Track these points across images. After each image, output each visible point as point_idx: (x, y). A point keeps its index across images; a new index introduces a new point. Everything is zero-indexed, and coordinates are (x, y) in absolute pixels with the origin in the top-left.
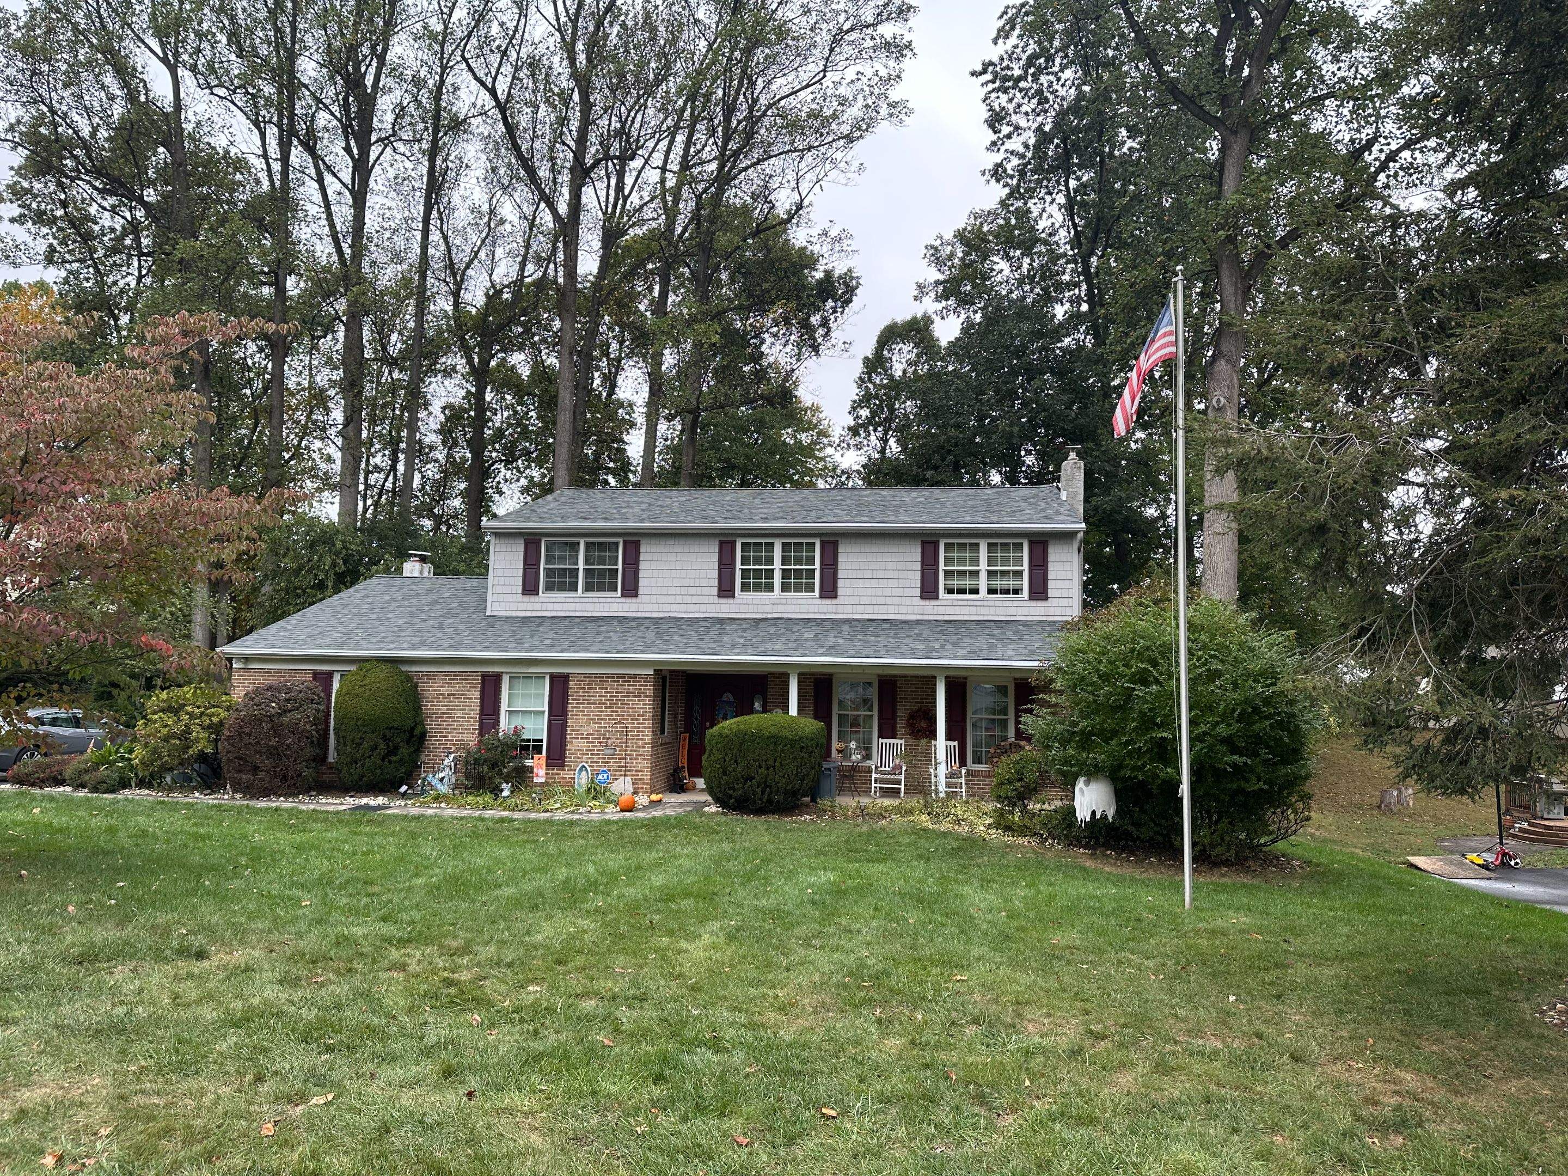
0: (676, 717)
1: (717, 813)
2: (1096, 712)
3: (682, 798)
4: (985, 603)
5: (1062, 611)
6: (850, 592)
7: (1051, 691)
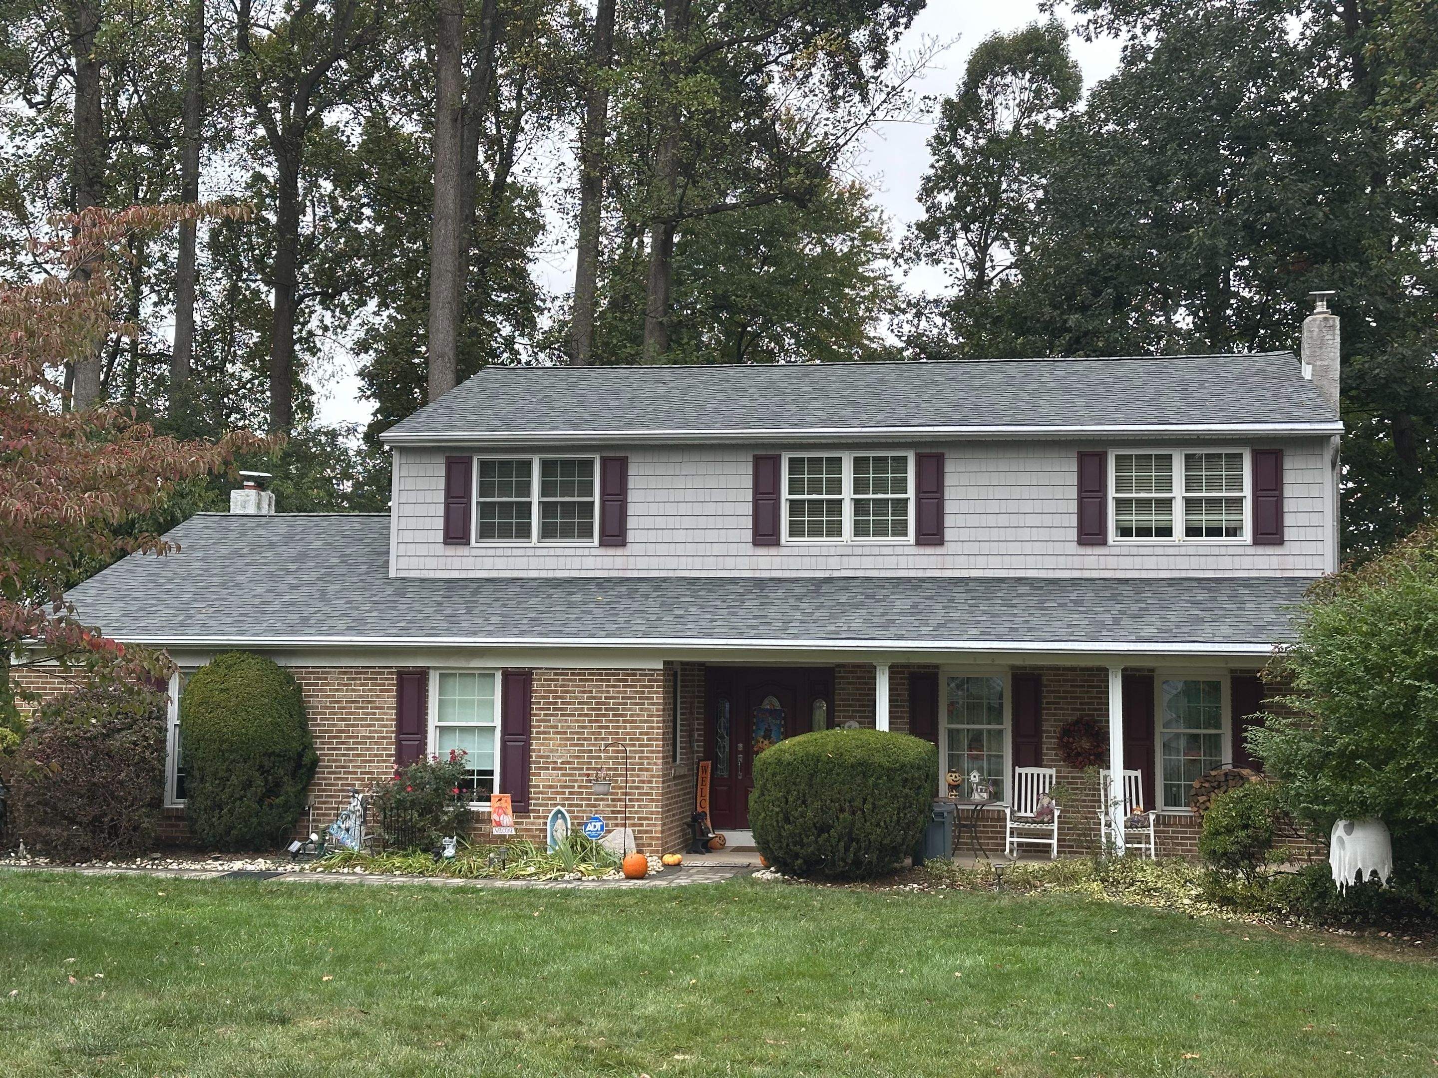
0: (691, 736)
1: (776, 880)
2: (1361, 723)
3: (709, 860)
4: (1183, 551)
5: (1309, 562)
6: (965, 534)
7: (1291, 691)
